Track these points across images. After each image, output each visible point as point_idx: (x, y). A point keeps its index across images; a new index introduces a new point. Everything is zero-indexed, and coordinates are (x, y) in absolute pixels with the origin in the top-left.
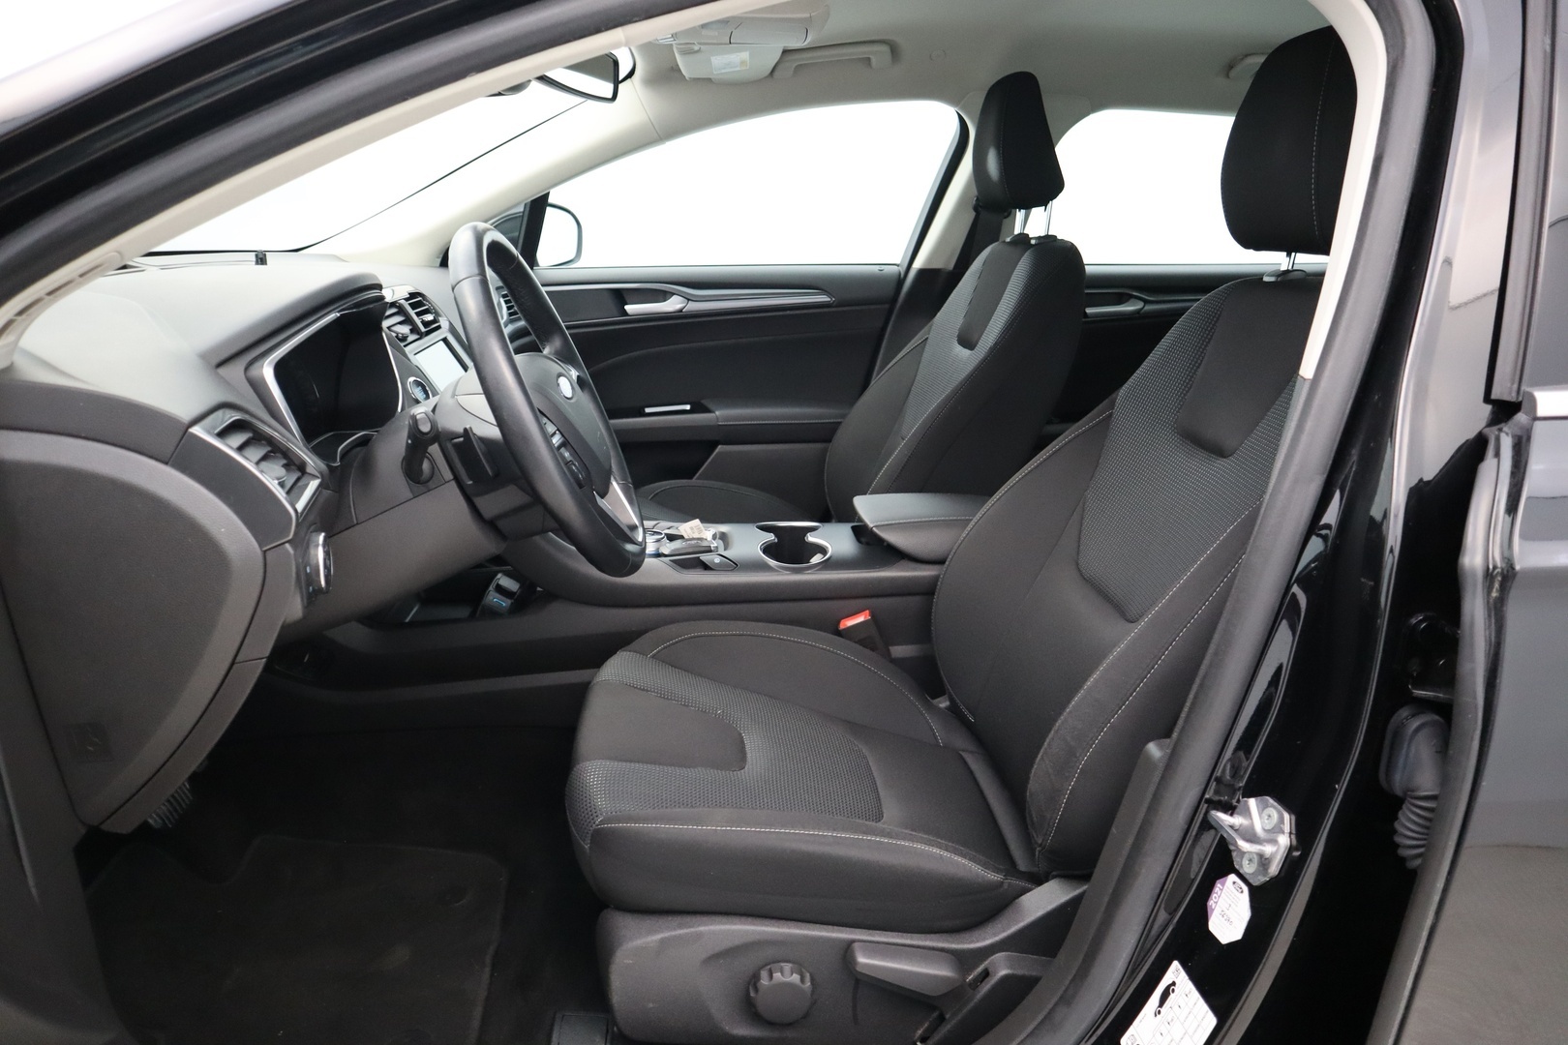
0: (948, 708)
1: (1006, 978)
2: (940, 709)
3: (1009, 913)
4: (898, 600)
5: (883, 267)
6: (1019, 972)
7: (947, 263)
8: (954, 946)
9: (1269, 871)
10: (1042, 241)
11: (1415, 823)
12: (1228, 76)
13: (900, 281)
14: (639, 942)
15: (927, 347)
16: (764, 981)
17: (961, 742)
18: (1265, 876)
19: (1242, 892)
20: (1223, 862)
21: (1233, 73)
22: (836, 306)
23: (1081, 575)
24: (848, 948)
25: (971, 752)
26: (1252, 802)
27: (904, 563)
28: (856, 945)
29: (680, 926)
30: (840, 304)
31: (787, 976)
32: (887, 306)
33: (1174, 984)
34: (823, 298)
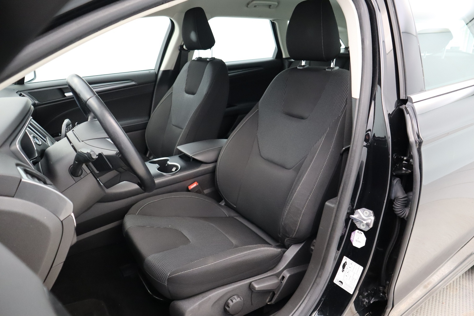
0: (225, 205)
1: (289, 277)
2: (222, 205)
3: (283, 258)
4: (202, 176)
5: (150, 71)
6: (293, 273)
7: (171, 67)
8: (275, 273)
9: (370, 227)
10: (211, 59)
11: (400, 205)
12: (247, 7)
13: (157, 75)
14: (192, 308)
15: (173, 95)
16: (231, 304)
17: (233, 214)
18: (369, 228)
19: (362, 234)
20: (354, 228)
21: (249, 6)
22: (138, 85)
23: (263, 158)
24: (250, 284)
25: (237, 216)
26: (359, 210)
27: (203, 165)
28: (253, 283)
29: (203, 298)
30: (139, 84)
31: (236, 300)
32: (154, 83)
33: (346, 262)
34: (133, 83)
